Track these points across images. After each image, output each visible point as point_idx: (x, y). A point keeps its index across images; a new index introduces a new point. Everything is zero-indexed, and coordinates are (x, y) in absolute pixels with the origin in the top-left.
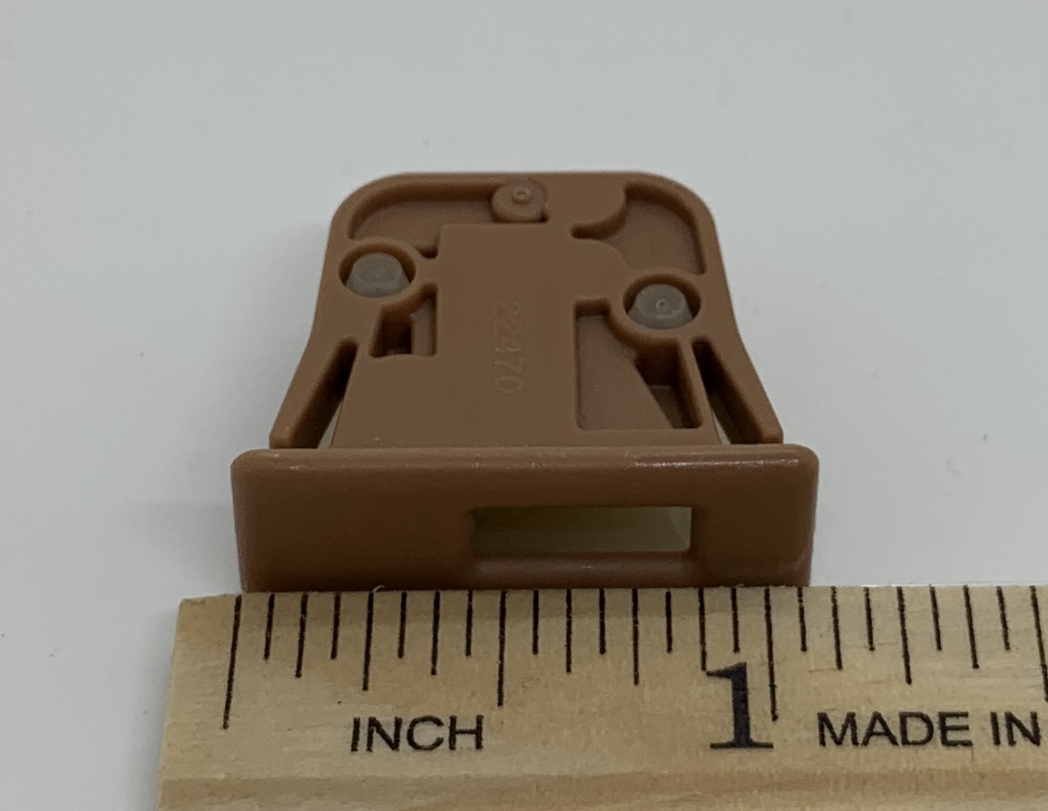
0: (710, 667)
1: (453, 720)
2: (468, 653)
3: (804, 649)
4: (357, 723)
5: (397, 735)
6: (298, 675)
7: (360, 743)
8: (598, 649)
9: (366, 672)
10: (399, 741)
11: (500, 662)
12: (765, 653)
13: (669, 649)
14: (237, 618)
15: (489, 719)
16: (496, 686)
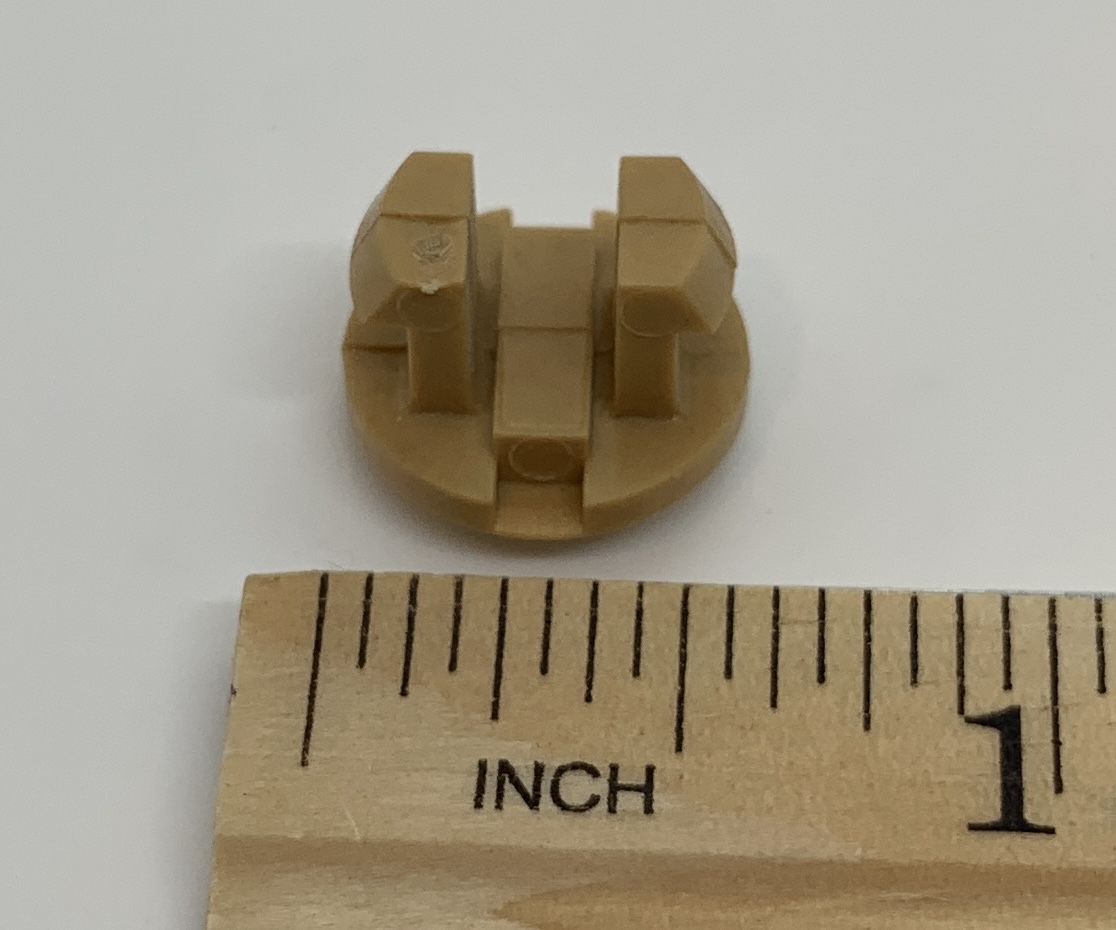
0: (971, 710)
1: (614, 769)
2: (636, 673)
3: (1103, 689)
4: (482, 767)
5: (537, 787)
6: (404, 693)
7: (485, 796)
8: (814, 675)
9: (496, 693)
10: (539, 796)
11: (679, 688)
12: (1048, 694)
13: (914, 682)
14: (322, 605)
15: (662, 771)
16: (675, 724)
